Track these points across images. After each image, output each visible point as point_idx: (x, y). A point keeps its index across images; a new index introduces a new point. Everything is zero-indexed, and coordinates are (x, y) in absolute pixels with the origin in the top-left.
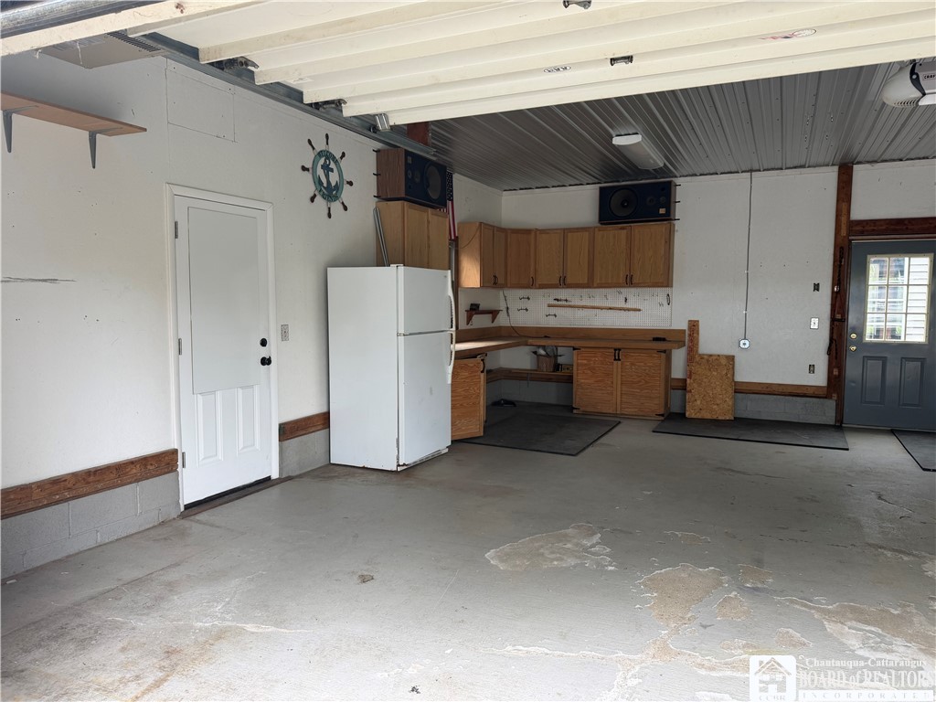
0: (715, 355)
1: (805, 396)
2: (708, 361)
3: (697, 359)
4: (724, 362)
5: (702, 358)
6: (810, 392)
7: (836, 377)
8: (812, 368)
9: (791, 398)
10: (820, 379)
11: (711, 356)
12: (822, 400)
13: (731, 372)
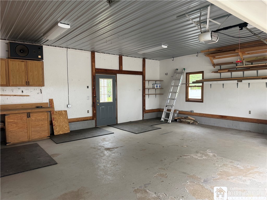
0: (60, 111)
1: (87, 120)
2: (58, 113)
3: (55, 113)
4: (64, 113)
5: (56, 113)
6: (88, 119)
7: (95, 113)
8: (88, 112)
9: (84, 121)
10: (90, 115)
11: (59, 111)
12: (92, 120)
13: (66, 116)
